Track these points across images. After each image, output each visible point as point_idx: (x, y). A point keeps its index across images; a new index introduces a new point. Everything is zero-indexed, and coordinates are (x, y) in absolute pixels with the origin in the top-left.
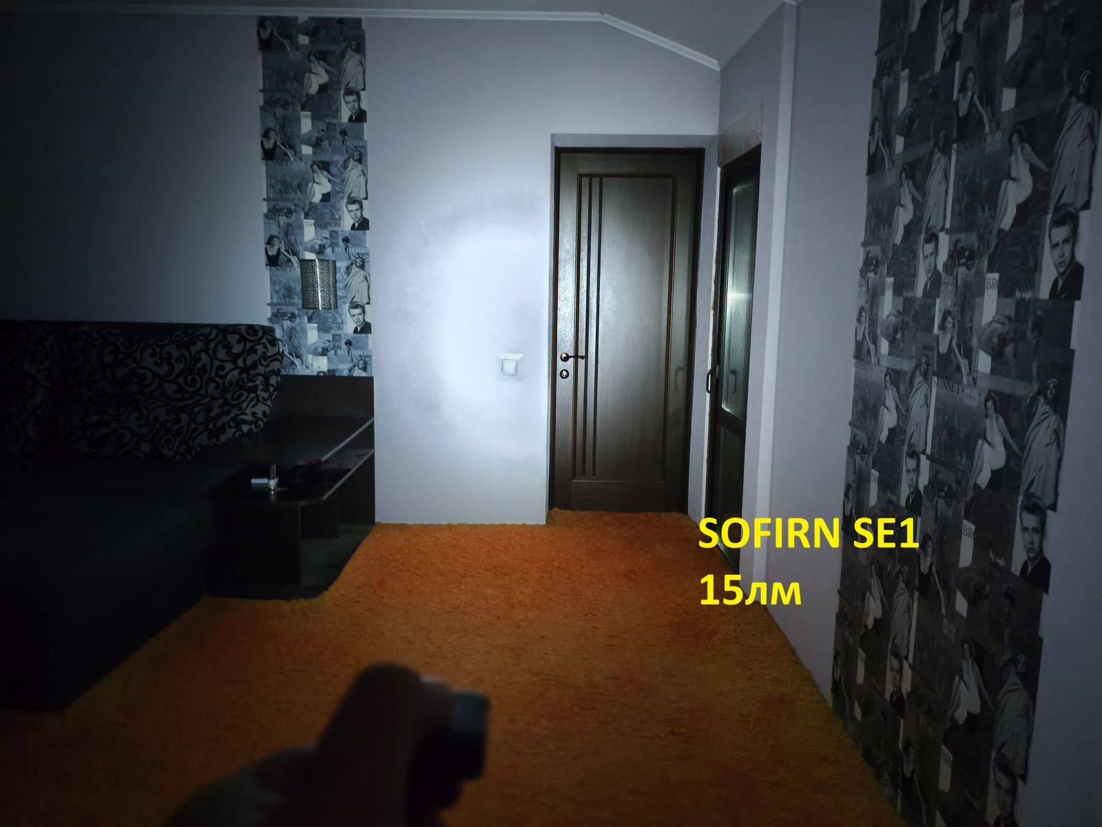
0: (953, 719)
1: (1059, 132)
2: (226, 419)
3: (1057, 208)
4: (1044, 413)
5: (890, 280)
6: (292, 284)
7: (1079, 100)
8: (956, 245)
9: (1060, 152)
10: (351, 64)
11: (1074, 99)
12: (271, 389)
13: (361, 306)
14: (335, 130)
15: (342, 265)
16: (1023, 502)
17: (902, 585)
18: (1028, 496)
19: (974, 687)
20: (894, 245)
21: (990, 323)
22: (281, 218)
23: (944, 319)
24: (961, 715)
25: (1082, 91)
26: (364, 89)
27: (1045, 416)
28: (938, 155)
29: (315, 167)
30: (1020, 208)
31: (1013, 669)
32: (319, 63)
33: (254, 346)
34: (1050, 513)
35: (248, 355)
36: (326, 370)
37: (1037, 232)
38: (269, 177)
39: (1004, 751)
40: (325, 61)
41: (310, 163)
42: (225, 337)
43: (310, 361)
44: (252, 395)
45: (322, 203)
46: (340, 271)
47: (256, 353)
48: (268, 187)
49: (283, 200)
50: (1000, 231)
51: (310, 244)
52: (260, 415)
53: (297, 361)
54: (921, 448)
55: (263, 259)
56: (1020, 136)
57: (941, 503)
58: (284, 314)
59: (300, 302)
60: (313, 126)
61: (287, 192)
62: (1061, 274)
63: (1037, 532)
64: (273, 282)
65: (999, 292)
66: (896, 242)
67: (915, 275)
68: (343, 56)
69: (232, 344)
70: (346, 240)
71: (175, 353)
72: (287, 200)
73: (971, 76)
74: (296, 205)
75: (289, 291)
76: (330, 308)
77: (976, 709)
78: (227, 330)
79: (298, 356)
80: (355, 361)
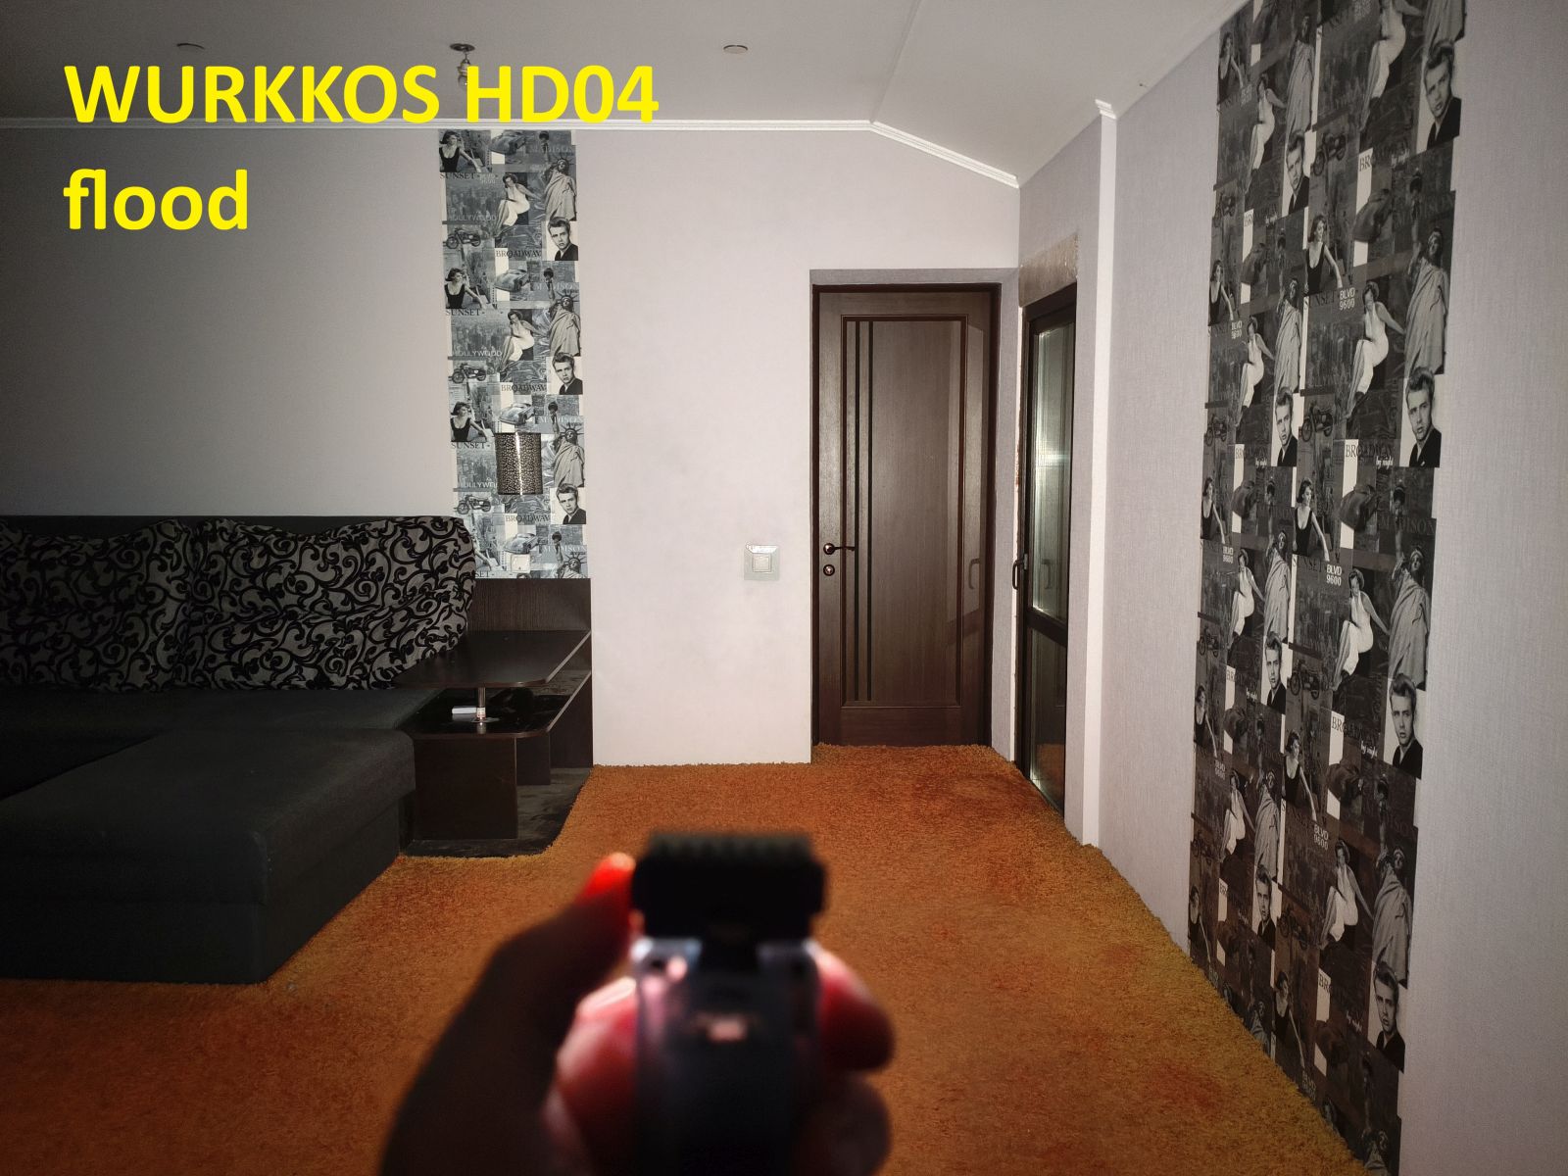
0: (1330, 937)
1: (1411, 294)
2: (412, 635)
3: (1414, 372)
4: (1409, 588)
5: (1240, 448)
6: (486, 465)
7: (1429, 260)
8: (1311, 409)
9: (1413, 312)
10: (558, 186)
11: (1424, 260)
12: (466, 596)
13: (572, 489)
14: (538, 270)
15: (547, 438)
16: (1392, 684)
17: (1267, 795)
18: (1398, 677)
19: (1350, 895)
20: (1244, 407)
21: (1352, 493)
22: (470, 380)
23: (1302, 491)
24: (1337, 931)
25: (1431, 252)
26: (574, 219)
27: (1410, 590)
28: (1289, 308)
29: (513, 316)
30: (1376, 369)
31: (1390, 868)
32: (517, 187)
33: (441, 543)
34: (1419, 692)
35: (436, 553)
36: (528, 572)
37: (1394, 395)
38: (455, 329)
39: (1385, 959)
40: (526, 185)
41: (509, 311)
42: (404, 532)
43: (508, 561)
44: (443, 605)
45: (523, 361)
46: (545, 446)
47: (446, 553)
48: (453, 342)
49: (472, 358)
50: (1358, 394)
51: (507, 413)
52: (454, 629)
53: (492, 561)
54: (1282, 638)
55: (449, 433)
56: (1374, 292)
57: (1307, 695)
58: (475, 502)
59: (496, 486)
60: (510, 265)
61: (478, 349)
62: (1419, 441)
63: (1408, 715)
64: (461, 462)
65: (1359, 459)
66: (1245, 404)
67: (1268, 441)
68: (547, 177)
69: (414, 542)
70: (553, 407)
71: (343, 554)
72: (478, 357)
73: (1321, 224)
74: (488, 364)
75: (481, 473)
76: (534, 493)
77: (1353, 920)
78: (406, 524)
79: (492, 556)
80: (565, 559)
